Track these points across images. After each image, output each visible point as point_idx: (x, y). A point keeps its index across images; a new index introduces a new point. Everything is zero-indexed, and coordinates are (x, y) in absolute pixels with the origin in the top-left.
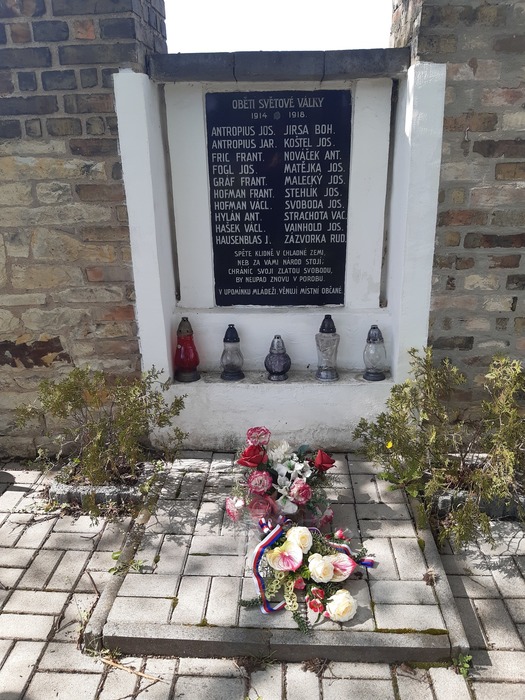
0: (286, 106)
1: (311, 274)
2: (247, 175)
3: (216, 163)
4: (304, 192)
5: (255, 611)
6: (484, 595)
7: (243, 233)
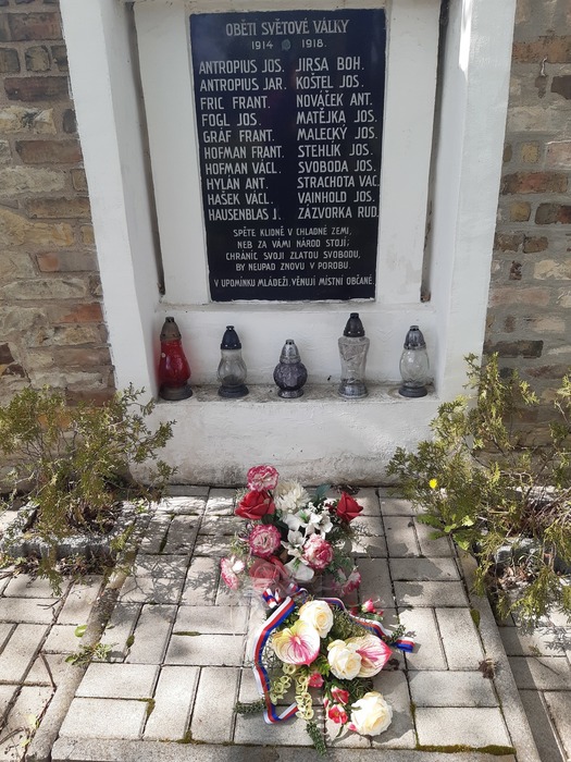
0: (299, 32)
1: (332, 260)
2: (247, 128)
3: (206, 111)
4: (323, 150)
5: (256, 720)
6: (557, 686)
7: (243, 205)
